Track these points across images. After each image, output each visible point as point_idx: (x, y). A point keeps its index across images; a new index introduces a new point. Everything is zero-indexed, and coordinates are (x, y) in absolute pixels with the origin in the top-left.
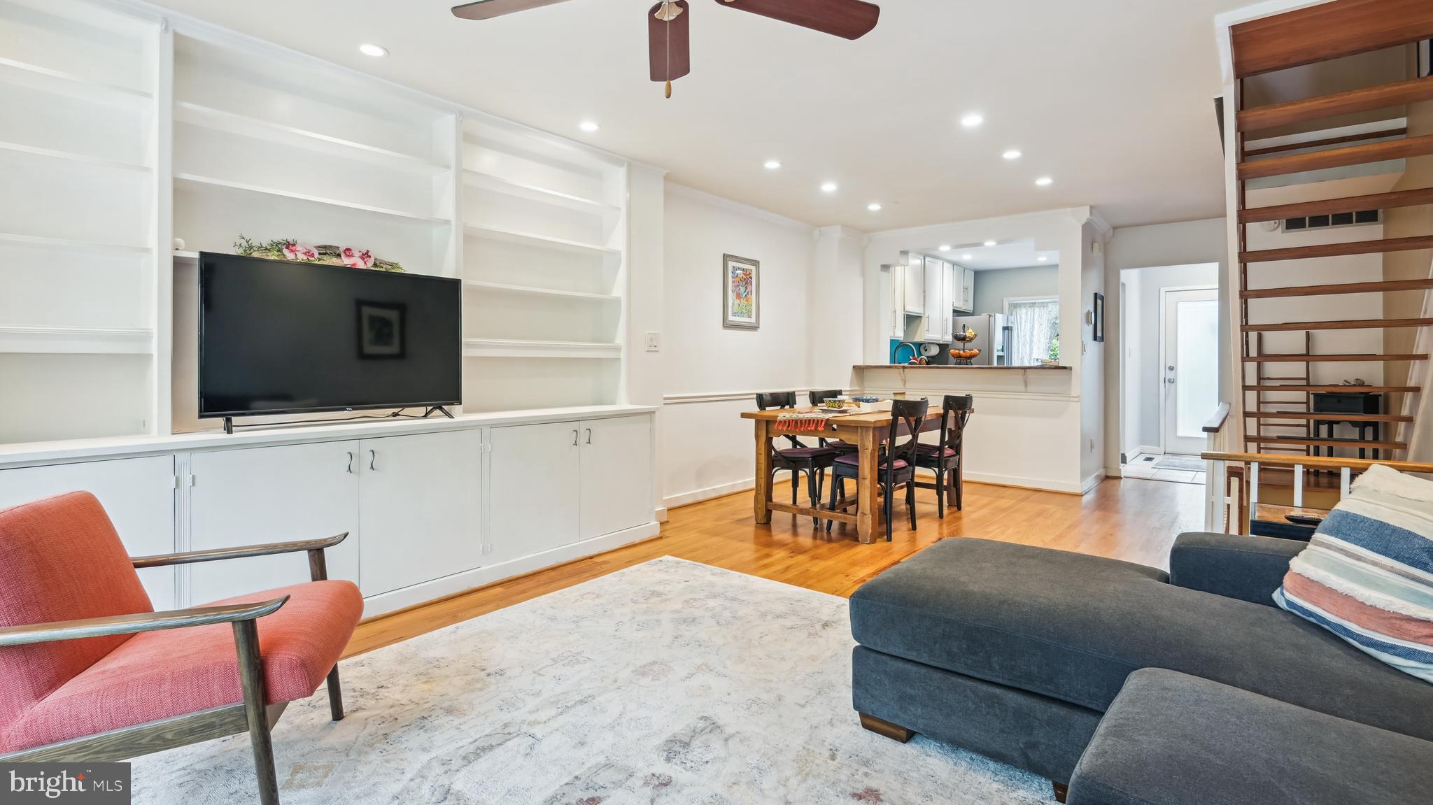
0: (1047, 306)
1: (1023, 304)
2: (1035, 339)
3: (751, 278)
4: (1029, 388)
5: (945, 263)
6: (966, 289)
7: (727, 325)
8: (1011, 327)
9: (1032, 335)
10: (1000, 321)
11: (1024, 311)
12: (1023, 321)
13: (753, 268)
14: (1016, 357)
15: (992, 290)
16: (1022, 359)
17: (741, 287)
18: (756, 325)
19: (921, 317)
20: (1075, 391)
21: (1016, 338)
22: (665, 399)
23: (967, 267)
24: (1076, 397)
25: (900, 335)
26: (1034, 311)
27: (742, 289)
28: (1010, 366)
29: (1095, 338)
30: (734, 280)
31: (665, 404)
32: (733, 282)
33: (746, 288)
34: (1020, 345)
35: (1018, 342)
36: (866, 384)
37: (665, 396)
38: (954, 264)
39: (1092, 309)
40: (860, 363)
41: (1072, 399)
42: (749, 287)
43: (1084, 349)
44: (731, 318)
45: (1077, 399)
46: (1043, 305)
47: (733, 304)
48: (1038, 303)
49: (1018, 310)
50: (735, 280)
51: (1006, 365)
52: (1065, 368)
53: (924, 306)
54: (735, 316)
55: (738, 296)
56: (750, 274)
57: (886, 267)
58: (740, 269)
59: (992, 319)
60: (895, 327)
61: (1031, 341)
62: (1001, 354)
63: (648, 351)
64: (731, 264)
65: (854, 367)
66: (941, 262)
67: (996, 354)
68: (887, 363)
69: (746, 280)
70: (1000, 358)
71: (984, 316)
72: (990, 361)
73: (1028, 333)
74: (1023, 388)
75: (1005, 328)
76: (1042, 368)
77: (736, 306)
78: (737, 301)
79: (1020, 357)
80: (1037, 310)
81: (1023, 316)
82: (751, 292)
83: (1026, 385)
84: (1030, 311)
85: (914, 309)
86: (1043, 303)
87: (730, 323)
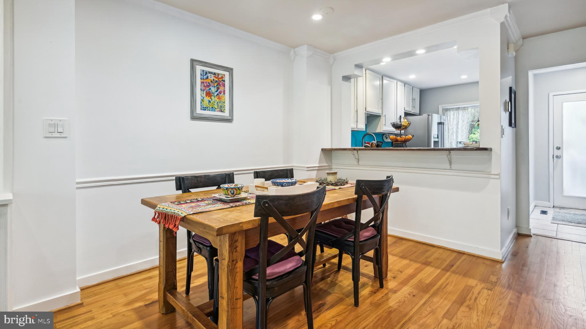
0: (468, 109)
1: (451, 108)
2: (460, 130)
3: (224, 81)
4: (454, 166)
5: (398, 82)
6: (413, 100)
7: (194, 118)
8: (443, 123)
9: (457, 128)
10: (436, 119)
11: (452, 113)
12: (452, 119)
13: (227, 74)
14: (447, 142)
15: (432, 100)
16: (451, 143)
17: (211, 87)
18: (230, 118)
19: (380, 116)
20: (494, 170)
21: (447, 130)
22: (78, 183)
23: (415, 86)
24: (497, 175)
25: (362, 126)
26: (458, 113)
27: (213, 89)
28: (442, 148)
29: (510, 125)
30: (203, 81)
31: (77, 188)
32: (202, 83)
33: (218, 89)
34: (450, 135)
35: (449, 132)
36: (333, 161)
37: (78, 180)
38: (405, 83)
39: (508, 100)
40: (329, 147)
41: (492, 176)
42: (221, 89)
43: (503, 133)
44: (199, 111)
45: (498, 177)
46: (464, 109)
47: (202, 100)
48: (462, 107)
49: (448, 112)
50: (205, 81)
51: (440, 147)
52: (485, 149)
53: (382, 108)
54: (205, 110)
55: (208, 95)
56: (222, 77)
57: (347, 78)
58: (210, 73)
59: (430, 117)
60: (357, 122)
61: (457, 132)
62: (437, 140)
63: (46, 137)
64: (199, 69)
65: (322, 149)
66: (395, 81)
67: (433, 140)
68: (349, 146)
69: (219, 82)
70: (436, 143)
71: (425, 116)
72: (429, 145)
73: (455, 127)
74: (448, 166)
75: (440, 123)
76: (465, 149)
77: (206, 102)
78: (207, 99)
79: (450, 142)
80: (461, 112)
81: (452, 117)
82: (224, 93)
83: (450, 163)
84: (456, 112)
85: (374, 110)
86: (465, 107)
87: (198, 116)
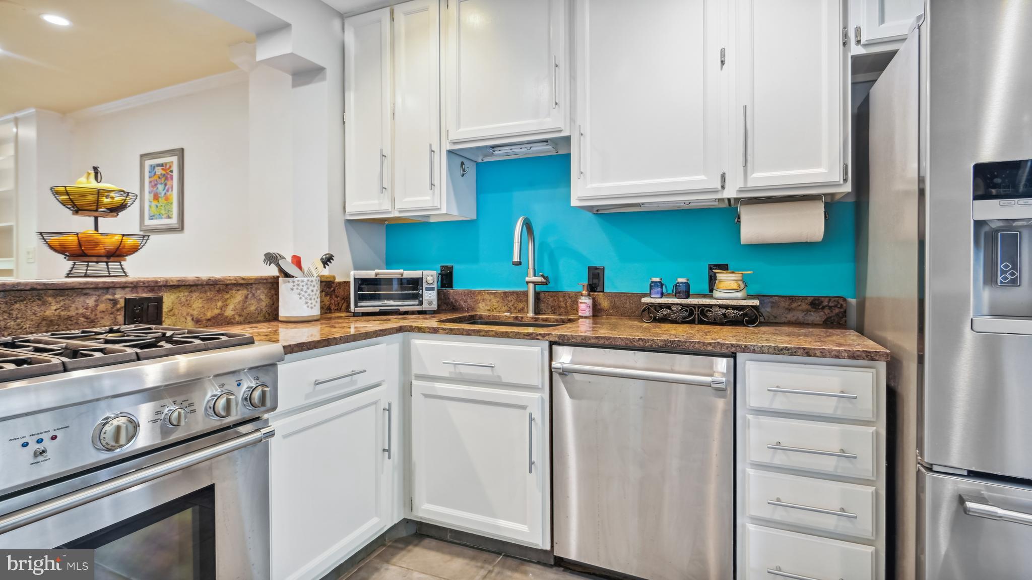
3: (172, 171)
13: (174, 159)
18: (177, 225)
27: (160, 187)
30: (151, 179)
32: (150, 182)
33: (166, 185)
42: (169, 183)
44: (147, 223)
47: (150, 206)
50: (153, 179)
54: (152, 219)
55: (156, 197)
56: (170, 167)
58: (158, 165)
64: (147, 164)
69: (167, 175)
77: (154, 208)
78: (154, 203)
82: (172, 188)
87: (147, 229)
